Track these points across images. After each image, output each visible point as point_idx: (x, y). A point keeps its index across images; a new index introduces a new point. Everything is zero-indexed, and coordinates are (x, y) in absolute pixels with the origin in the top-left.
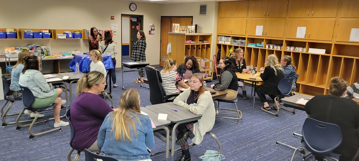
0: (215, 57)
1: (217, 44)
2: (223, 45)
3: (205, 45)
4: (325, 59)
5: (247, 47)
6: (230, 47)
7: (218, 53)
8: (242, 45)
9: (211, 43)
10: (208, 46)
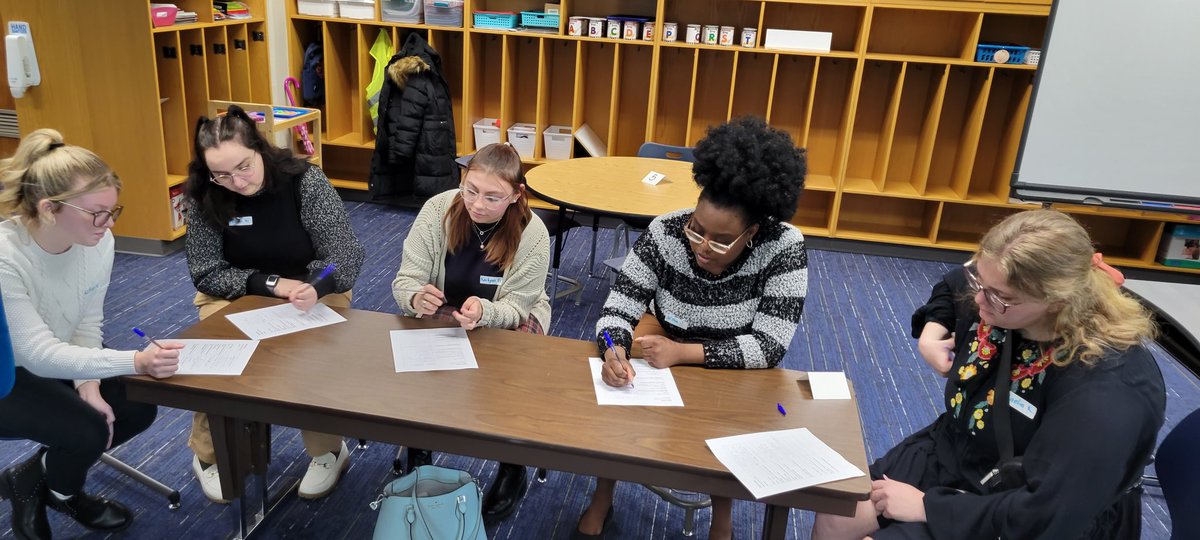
0: (291, 89)
1: (294, 20)
2: (329, 24)
3: (242, 25)
4: (836, 70)
5: (472, 34)
6: (373, 32)
7: (305, 68)
8: (441, 24)
9: (264, 15)
10: (256, 32)
